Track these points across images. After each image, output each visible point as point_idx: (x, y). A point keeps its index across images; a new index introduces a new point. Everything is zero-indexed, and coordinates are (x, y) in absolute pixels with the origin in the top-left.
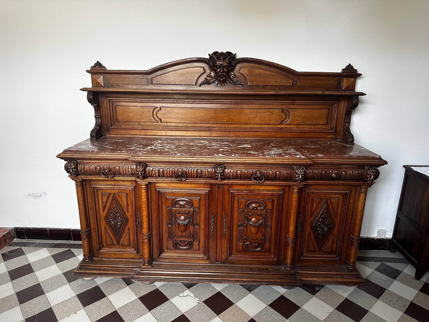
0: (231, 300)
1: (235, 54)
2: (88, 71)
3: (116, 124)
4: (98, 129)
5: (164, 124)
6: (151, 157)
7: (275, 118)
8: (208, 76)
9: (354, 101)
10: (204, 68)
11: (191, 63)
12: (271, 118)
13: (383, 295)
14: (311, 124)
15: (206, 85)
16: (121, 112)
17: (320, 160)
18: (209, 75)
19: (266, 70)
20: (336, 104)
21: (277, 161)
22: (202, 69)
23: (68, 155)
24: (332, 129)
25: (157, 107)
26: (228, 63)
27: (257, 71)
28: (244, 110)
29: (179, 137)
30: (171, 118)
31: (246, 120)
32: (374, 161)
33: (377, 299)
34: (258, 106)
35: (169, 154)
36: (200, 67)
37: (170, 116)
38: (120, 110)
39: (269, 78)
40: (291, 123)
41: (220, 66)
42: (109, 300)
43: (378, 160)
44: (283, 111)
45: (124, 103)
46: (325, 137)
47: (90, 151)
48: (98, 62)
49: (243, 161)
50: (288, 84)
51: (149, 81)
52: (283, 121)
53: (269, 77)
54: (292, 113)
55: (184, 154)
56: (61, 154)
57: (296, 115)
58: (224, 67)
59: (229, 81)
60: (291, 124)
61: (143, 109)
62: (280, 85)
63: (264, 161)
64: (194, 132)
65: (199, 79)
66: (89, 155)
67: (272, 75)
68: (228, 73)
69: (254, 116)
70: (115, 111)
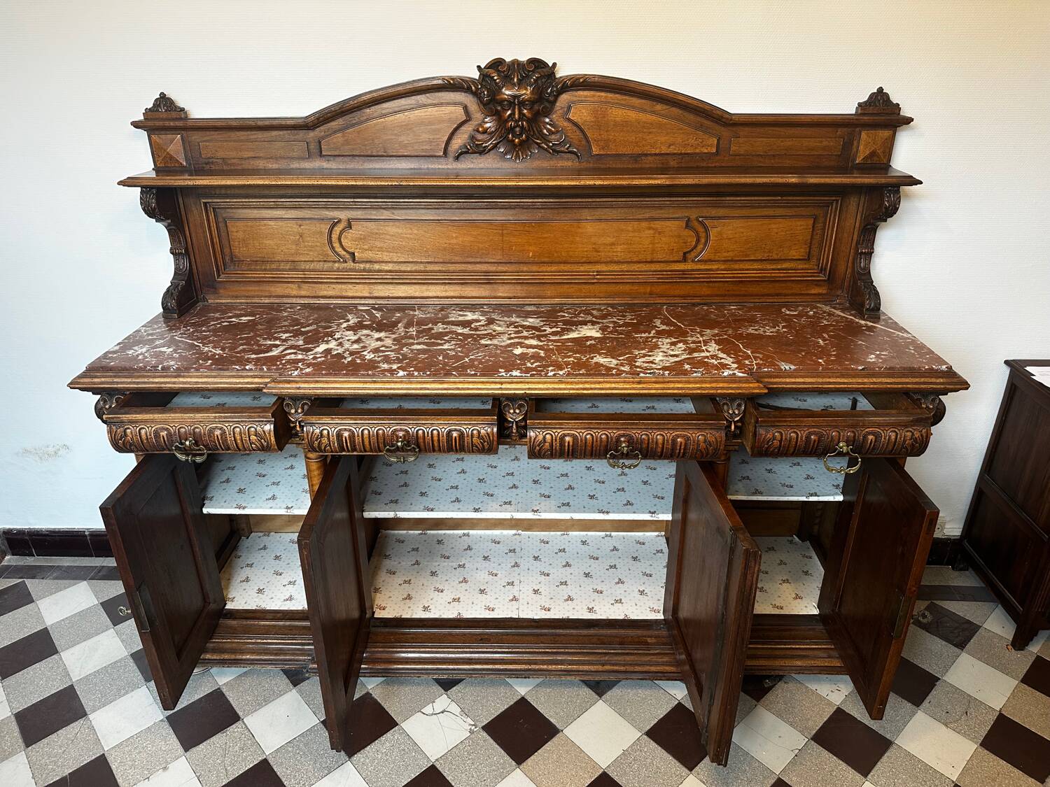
0: (552, 720)
1: (555, 64)
2: (136, 125)
3: (232, 267)
4: (183, 287)
5: (362, 266)
6: (327, 382)
7: (667, 246)
8: (478, 131)
9: (888, 201)
10: (466, 108)
11: (428, 95)
12: (657, 245)
13: (930, 697)
14: (764, 260)
15: (472, 156)
16: (240, 235)
17: (788, 380)
18: (480, 125)
19: (644, 111)
20: (837, 203)
21: (669, 389)
22: (460, 110)
23: (100, 381)
24: (822, 270)
25: (340, 221)
26: (532, 93)
27: (618, 114)
28: (583, 224)
29: (406, 301)
30: (381, 249)
31: (586, 251)
32: (933, 380)
33: (914, 707)
34: (620, 213)
35: (374, 375)
36: (455, 104)
37: (378, 244)
38: (237, 232)
39: (650, 133)
40: (712, 257)
41: (513, 102)
42: (248, 728)
43: (946, 378)
44: (690, 224)
45: (249, 211)
46: (803, 292)
47: (160, 368)
48: (163, 96)
49: (577, 389)
50: (706, 151)
51: (312, 147)
52: (687, 252)
53: (651, 130)
54: (715, 229)
55: (416, 373)
56: (79, 377)
57: (725, 236)
58: (522, 104)
59: (537, 143)
60: (711, 261)
61: (300, 226)
62: (681, 154)
63: (634, 389)
64: (447, 287)
65: (455, 137)
66: (157, 380)
67: (660, 126)
68: (535, 119)
69: (609, 240)
70: (223, 234)
